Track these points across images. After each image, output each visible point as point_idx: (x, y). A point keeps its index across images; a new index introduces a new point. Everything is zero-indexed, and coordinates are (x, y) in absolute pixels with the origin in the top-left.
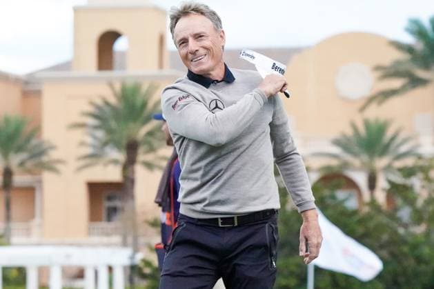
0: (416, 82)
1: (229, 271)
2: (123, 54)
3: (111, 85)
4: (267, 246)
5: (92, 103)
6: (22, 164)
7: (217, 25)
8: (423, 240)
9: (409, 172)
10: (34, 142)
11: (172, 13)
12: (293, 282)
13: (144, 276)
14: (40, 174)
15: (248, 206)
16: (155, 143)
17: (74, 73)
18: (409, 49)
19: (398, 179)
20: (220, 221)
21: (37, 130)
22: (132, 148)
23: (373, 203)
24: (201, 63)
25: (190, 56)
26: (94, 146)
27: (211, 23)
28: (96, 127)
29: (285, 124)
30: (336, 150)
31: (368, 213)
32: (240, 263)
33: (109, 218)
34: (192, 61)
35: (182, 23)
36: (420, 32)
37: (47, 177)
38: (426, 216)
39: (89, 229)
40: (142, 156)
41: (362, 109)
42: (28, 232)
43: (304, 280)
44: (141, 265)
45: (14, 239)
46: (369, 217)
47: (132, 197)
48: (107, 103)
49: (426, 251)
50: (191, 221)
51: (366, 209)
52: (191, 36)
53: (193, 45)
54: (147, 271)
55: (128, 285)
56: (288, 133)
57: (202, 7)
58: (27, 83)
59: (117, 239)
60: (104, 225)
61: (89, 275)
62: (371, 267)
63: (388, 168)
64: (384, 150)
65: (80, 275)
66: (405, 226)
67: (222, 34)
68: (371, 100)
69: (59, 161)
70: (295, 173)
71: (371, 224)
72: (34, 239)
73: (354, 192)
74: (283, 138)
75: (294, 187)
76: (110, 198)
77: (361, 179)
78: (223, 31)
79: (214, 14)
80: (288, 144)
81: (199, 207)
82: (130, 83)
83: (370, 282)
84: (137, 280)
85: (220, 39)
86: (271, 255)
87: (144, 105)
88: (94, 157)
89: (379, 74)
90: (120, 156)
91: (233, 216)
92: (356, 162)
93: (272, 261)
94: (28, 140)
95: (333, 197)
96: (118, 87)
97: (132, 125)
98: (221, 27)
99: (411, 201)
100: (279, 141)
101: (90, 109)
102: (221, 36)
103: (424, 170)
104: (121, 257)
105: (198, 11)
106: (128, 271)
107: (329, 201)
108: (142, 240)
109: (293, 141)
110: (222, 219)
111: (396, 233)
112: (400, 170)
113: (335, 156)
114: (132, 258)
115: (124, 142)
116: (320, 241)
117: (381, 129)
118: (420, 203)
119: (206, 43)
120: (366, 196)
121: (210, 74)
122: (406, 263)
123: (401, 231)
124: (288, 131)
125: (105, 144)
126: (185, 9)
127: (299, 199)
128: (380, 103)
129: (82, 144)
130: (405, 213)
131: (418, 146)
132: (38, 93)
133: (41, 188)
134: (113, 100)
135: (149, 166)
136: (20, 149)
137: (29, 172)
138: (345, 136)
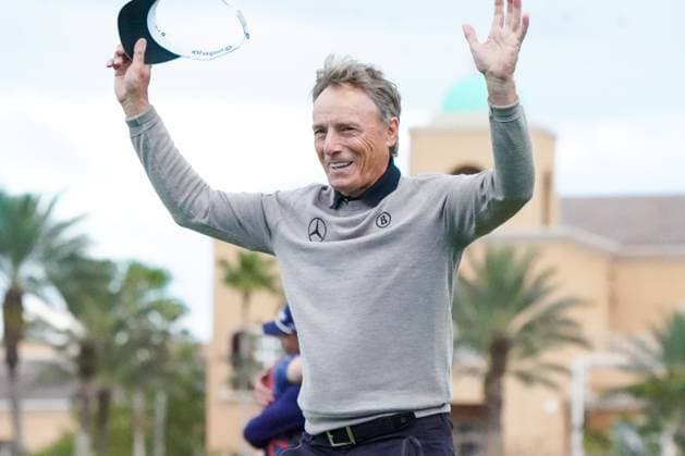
16: (536, 341)
20: (330, 436)
22: (499, 351)
40: (515, 363)
67: (394, 125)
76: (464, 430)
87: (519, 282)
90: (480, 362)
102: (392, 130)
110: (330, 431)
134: (471, 275)
135: (526, 378)
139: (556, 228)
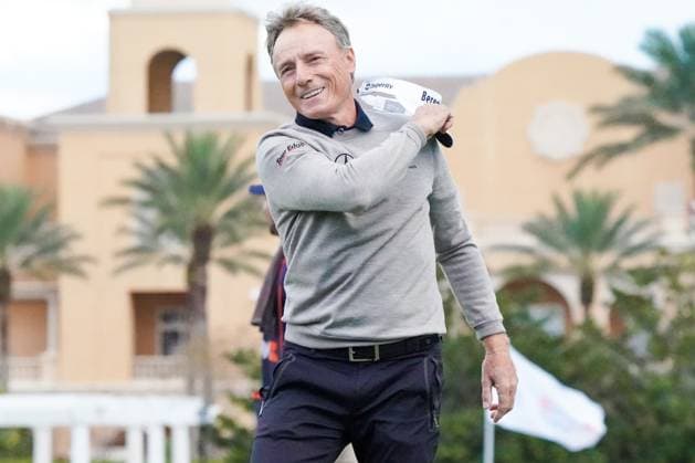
0: (657, 132)
1: (363, 432)
2: (188, 86)
3: (169, 137)
4: (425, 392)
5: (139, 166)
6: (26, 263)
7: (341, 40)
8: (668, 383)
9: (646, 276)
10: (46, 228)
11: (269, 23)
12: (460, 452)
13: (222, 443)
14: (55, 279)
15: (397, 327)
16: (240, 230)
17: (110, 117)
18: (646, 79)
19: (629, 287)
20: (351, 352)
21: (51, 208)
22: (202, 238)
23: (588, 326)
24: (317, 101)
25: (299, 90)
26: (140, 234)
27: (332, 36)
28: (146, 204)
29: (453, 197)
30: (529, 241)
31: (581, 342)
32: (382, 419)
33: (166, 350)
34: (302, 97)
35: (286, 37)
36: (663, 52)
37: (67, 284)
38: (673, 346)
39: (134, 366)
40: (219, 251)
41: (571, 175)
42: (36, 372)
43: (478, 449)
44: (218, 424)
45: (14, 384)
46: (582, 348)
47: (203, 316)
48: (163, 166)
49: (673, 402)
50: (305, 352)
51: (577, 336)
52: (300, 58)
53: (303, 72)
54: (227, 434)
55: (196, 456)
56: (457, 213)
57: (316, 12)
58: (33, 133)
59: (178, 383)
60: (158, 360)
61: (134, 440)
62: (587, 428)
63: (613, 270)
64: (607, 241)
65: (120, 440)
66: (641, 362)
67: (350, 55)
68: (585, 160)
69: (86, 259)
70: (470, 276)
71: (585, 360)
72: (46, 383)
73: (558, 309)
74: (449, 221)
75: (469, 298)
76: (167, 318)
77: (569, 287)
78: (351, 50)
79: (337, 22)
80: (458, 231)
81: (317, 330)
82: (198, 134)
83: (585, 452)
84: (210, 448)
85: (347, 61)
86: (432, 408)
87: (222, 168)
88: (142, 252)
89: (598, 118)
90: (184, 250)
91: (372, 344)
92: (561, 260)
93: (432, 417)
94: (37, 224)
95: (525, 316)
96: (180, 139)
97: (202, 201)
98: (349, 44)
99: (649, 323)
100: (442, 226)
101: (136, 175)
102: (349, 58)
103: (671, 272)
104: (185, 413)
105: (311, 17)
106: (197, 434)
107: (518, 323)
108: (218, 385)
109: (465, 226)
110: (354, 348)
111: (625, 372)
112: (632, 273)
113: (527, 251)
114: (203, 413)
115: (190, 228)
116: (514, 383)
117: (602, 206)
118: (664, 325)
119: (325, 68)
120: (578, 314)
121: (332, 118)
122: (641, 422)
123: (634, 370)
124: (457, 210)
125: (160, 231)
126: (289, 14)
127: (477, 317)
128: (601, 165)
129: (123, 230)
130: (640, 342)
131: (661, 234)
132: (52, 150)
133: (58, 303)
134: (172, 161)
135: (230, 266)
136: (23, 239)
137: (38, 275)
138: (543, 217)
139: (259, 113)
